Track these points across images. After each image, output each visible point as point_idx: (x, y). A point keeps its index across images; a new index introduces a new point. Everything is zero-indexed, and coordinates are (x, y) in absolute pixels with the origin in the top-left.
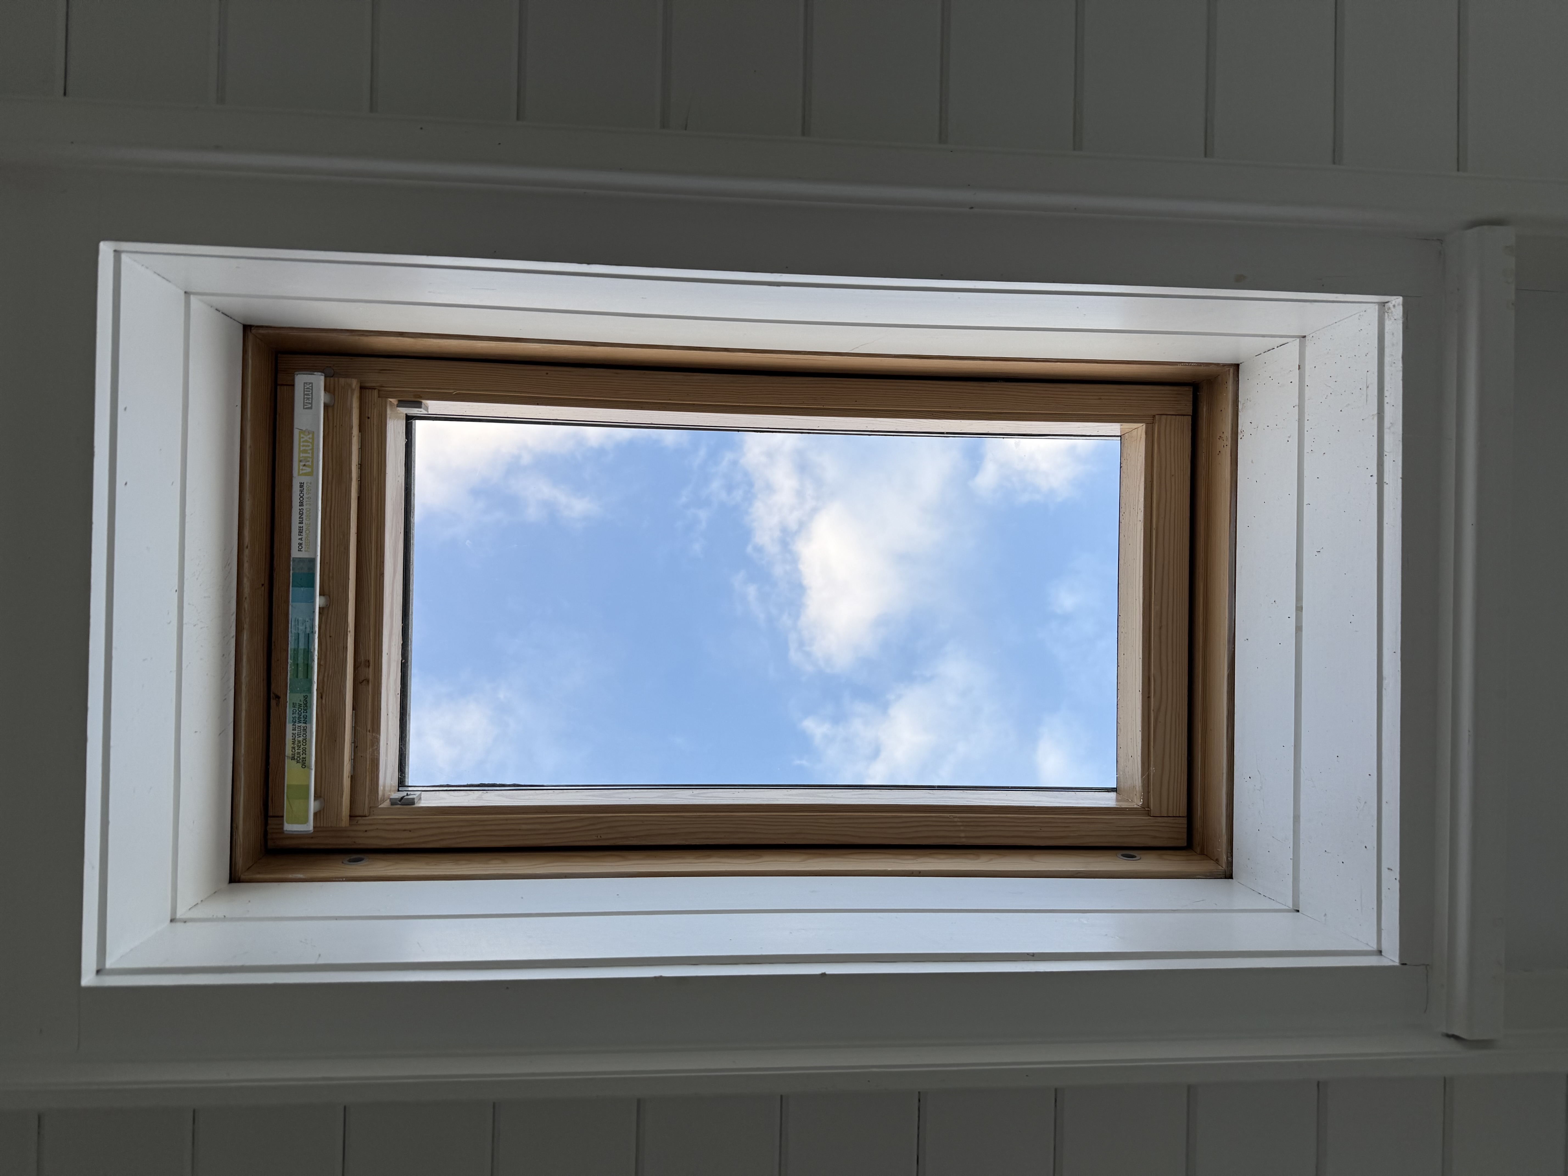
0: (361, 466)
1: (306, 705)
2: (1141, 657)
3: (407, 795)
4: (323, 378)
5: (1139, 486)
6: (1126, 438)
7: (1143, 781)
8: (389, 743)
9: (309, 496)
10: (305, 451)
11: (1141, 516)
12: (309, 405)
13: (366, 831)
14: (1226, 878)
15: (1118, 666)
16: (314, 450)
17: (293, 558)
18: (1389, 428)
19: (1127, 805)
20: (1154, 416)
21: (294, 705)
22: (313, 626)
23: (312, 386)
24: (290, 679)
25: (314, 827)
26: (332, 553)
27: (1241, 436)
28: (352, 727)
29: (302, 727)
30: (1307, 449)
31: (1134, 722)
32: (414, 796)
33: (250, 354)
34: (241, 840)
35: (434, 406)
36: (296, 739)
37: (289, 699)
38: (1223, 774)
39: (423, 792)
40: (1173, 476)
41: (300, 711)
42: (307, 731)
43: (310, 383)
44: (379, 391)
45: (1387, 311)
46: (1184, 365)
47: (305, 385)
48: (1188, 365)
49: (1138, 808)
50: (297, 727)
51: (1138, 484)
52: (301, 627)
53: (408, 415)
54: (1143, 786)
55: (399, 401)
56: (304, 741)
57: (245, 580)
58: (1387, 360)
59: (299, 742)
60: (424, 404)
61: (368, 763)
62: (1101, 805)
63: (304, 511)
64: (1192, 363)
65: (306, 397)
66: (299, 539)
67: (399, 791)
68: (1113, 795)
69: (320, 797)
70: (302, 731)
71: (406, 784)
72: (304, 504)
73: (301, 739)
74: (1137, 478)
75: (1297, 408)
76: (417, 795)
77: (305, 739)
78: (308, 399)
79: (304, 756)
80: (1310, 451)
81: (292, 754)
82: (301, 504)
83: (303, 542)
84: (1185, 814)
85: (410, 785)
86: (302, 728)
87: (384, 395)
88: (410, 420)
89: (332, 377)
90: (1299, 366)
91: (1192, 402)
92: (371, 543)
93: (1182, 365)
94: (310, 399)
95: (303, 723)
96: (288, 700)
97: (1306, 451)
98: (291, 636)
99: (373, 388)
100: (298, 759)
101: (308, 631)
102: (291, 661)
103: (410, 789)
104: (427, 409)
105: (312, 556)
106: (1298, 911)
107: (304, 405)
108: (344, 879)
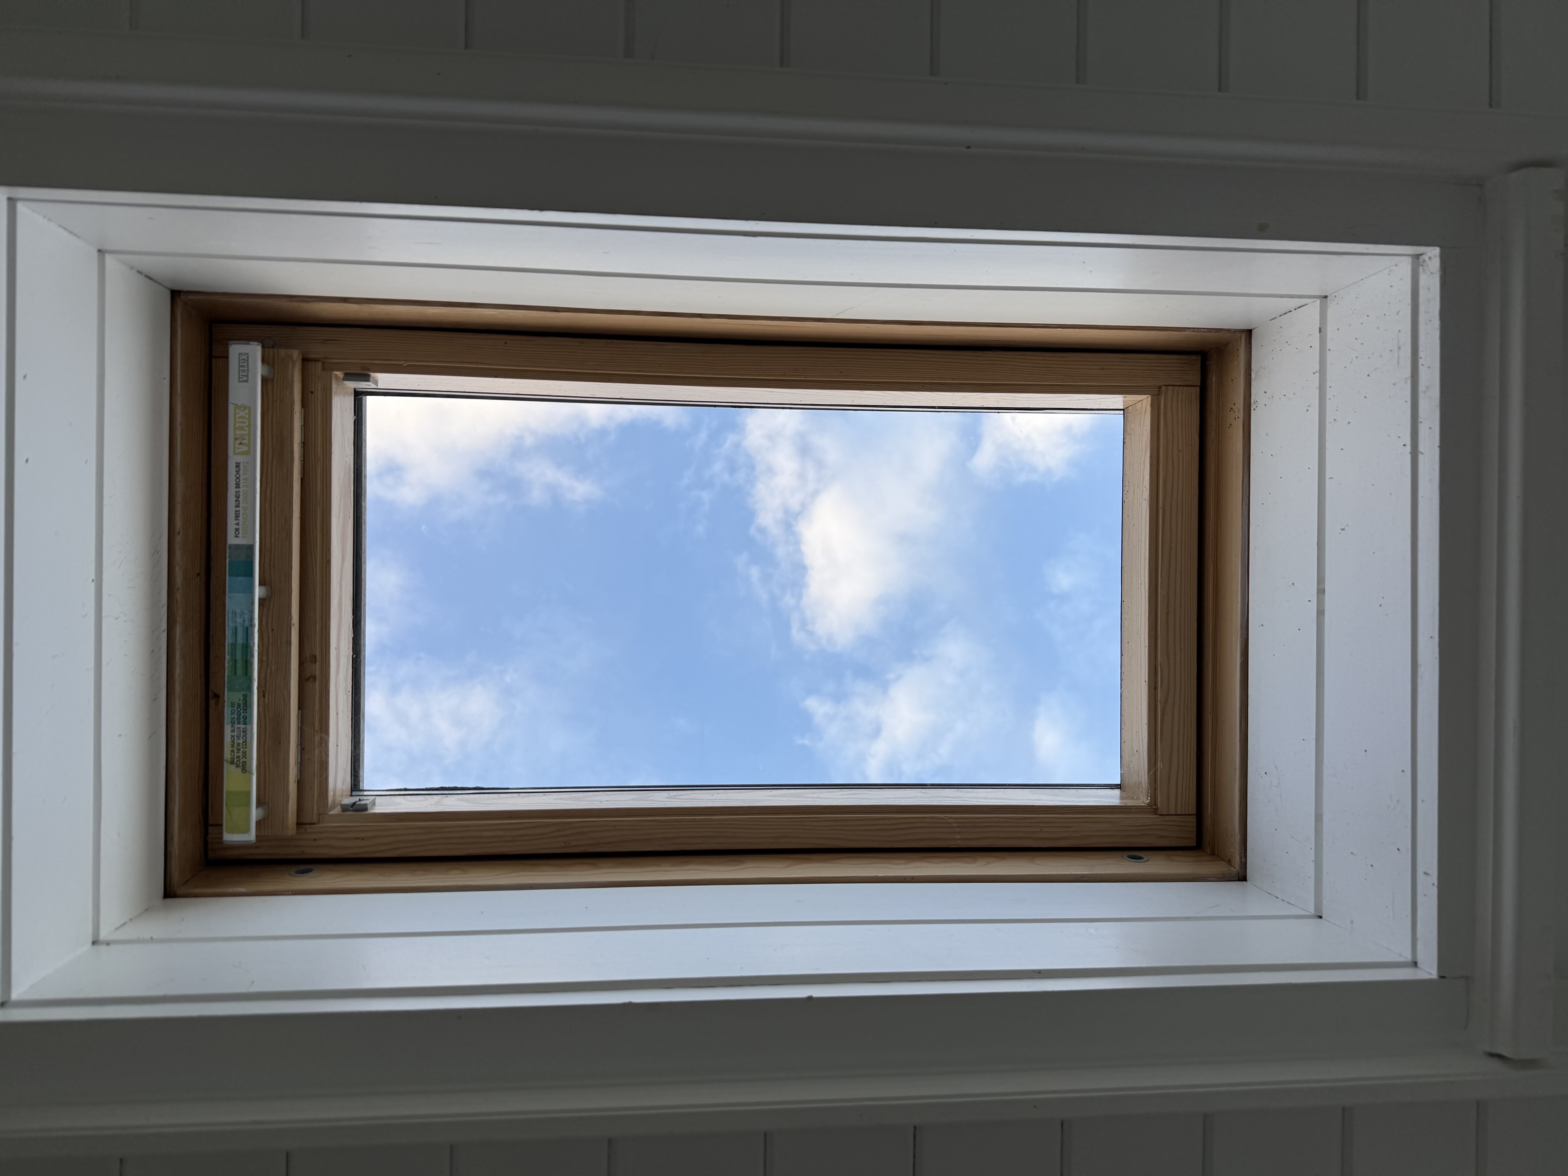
0: (304, 444)
1: (245, 704)
2: (1147, 645)
3: (360, 800)
4: (259, 349)
5: (1144, 462)
6: (1130, 411)
7: (1149, 778)
8: (339, 745)
9: (246, 476)
10: (242, 428)
11: (1146, 494)
12: (245, 378)
13: (315, 840)
14: (1239, 880)
15: (1122, 655)
16: (251, 426)
17: (230, 545)
18: (1424, 392)
19: (1132, 803)
20: (1160, 387)
21: (232, 705)
22: (252, 619)
23: (248, 357)
24: (228, 676)
25: (257, 836)
26: (273, 540)
27: (1255, 407)
28: (298, 727)
29: (241, 728)
30: (1329, 419)
31: (1140, 714)
32: (367, 802)
33: (179, 323)
34: (177, 852)
35: (385, 380)
36: (235, 741)
37: (228, 698)
38: (1235, 769)
39: (377, 797)
40: (1180, 451)
41: (239, 712)
42: (247, 733)
43: (245, 354)
44: (323, 363)
45: (1422, 264)
46: (1193, 331)
47: (241, 356)
48: (1197, 332)
49: (1146, 806)
50: (236, 728)
51: (1143, 461)
52: (239, 620)
53: (357, 390)
54: (1150, 783)
55: (346, 374)
56: (244, 744)
57: (177, 569)
58: (1422, 317)
59: (239, 744)
60: (373, 378)
61: (316, 766)
62: (1106, 803)
63: (241, 494)
64: (1202, 328)
65: (241, 368)
66: (236, 524)
67: (351, 795)
68: (1117, 792)
69: (265, 803)
70: (241, 732)
71: (361, 788)
72: (241, 485)
73: (241, 741)
74: (1142, 454)
75: (1317, 374)
76: (370, 800)
77: (245, 742)
78: (243, 371)
79: (244, 760)
80: (1332, 421)
81: (231, 758)
82: (238, 486)
83: (240, 527)
84: (1194, 812)
85: (365, 789)
86: (242, 730)
87: (328, 368)
88: (359, 396)
89: (273, 347)
90: (1320, 329)
91: (1200, 373)
92: (316, 529)
93: (1191, 331)
94: (246, 372)
95: (243, 724)
96: (226, 699)
97: (1328, 420)
98: (228, 630)
99: (316, 360)
100: (238, 763)
101: (247, 624)
102: (229, 657)
103: (365, 793)
104: (376, 383)
105: (251, 543)
106: (1321, 917)
107: (239, 378)
108: (290, 893)
